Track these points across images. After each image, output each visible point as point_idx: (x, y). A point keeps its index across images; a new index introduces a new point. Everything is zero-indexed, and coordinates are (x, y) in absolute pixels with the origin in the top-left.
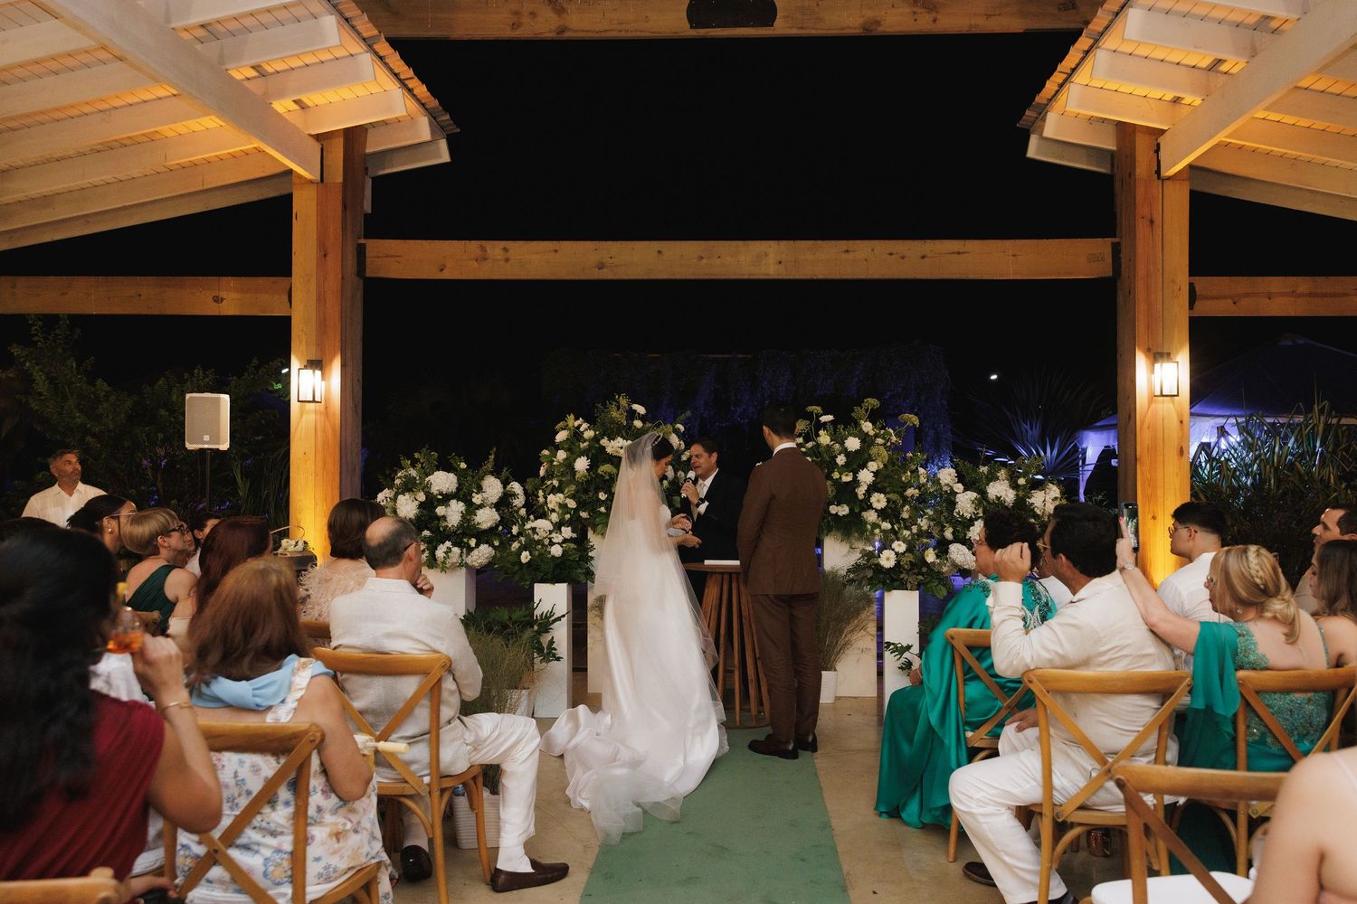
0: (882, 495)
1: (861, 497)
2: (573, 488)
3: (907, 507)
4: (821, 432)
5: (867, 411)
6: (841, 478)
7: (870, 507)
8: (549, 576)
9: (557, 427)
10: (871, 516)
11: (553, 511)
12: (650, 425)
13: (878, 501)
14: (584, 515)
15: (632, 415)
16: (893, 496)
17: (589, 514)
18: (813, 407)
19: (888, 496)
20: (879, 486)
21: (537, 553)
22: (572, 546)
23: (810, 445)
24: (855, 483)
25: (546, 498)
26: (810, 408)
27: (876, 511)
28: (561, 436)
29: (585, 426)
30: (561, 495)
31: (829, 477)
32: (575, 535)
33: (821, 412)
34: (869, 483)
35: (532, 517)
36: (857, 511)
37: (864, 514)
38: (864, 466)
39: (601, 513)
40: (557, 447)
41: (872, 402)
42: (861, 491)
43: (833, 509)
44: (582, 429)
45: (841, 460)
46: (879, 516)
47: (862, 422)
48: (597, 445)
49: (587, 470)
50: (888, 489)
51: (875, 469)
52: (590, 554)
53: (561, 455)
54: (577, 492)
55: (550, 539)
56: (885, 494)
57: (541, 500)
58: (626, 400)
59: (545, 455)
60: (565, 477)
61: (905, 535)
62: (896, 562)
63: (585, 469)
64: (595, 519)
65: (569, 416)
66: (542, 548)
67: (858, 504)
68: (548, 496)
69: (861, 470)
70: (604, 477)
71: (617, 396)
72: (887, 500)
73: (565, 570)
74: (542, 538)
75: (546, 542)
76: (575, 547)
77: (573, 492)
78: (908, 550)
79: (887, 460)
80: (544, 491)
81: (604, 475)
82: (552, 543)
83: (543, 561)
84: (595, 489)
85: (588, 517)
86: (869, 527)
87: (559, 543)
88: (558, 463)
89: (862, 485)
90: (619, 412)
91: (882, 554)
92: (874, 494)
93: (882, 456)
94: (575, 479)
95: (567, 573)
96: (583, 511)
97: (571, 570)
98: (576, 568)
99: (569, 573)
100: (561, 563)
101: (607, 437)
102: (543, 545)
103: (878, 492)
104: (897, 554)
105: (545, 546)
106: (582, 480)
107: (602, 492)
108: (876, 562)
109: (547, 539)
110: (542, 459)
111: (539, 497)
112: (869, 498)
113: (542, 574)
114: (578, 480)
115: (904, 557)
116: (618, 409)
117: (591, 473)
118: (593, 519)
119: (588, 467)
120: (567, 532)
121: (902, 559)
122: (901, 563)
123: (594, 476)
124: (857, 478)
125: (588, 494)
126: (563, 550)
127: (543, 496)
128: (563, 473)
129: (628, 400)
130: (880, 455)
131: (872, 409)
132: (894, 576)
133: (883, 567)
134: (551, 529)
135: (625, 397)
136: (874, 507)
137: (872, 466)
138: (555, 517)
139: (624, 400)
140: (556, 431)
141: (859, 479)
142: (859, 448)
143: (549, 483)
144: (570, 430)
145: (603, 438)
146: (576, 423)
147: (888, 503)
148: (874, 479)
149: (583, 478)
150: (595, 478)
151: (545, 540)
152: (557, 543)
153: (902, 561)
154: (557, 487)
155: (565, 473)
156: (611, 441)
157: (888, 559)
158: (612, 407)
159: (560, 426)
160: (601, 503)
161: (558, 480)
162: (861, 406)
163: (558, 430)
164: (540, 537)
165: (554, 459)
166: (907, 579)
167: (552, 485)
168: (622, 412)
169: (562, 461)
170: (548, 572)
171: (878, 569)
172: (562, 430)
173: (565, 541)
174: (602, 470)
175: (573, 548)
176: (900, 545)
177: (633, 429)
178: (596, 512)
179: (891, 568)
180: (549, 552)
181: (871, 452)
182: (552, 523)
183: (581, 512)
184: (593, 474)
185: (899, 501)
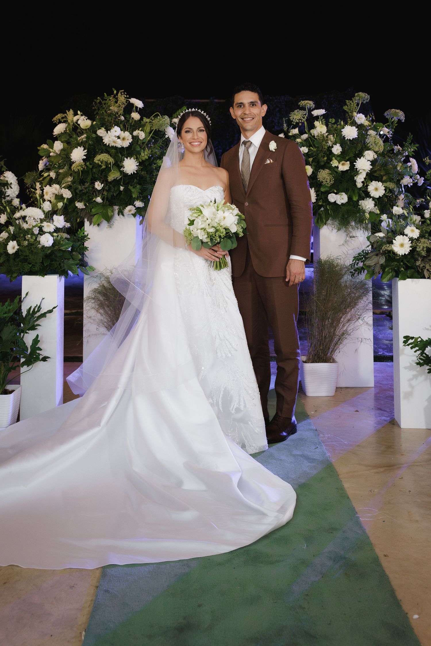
0: (380, 184)
1: (359, 185)
2: (70, 179)
3: (402, 196)
4: (316, 123)
5: (358, 105)
6: (337, 167)
7: (367, 195)
8: (38, 267)
9: (54, 118)
10: (368, 205)
11: (48, 200)
12: (148, 117)
13: (376, 189)
14: (80, 205)
15: (129, 108)
16: (391, 185)
17: (85, 205)
18: (306, 102)
19: (385, 184)
20: (375, 174)
21: (26, 243)
22: (65, 235)
23: (305, 136)
24: (353, 171)
25: (42, 190)
26: (303, 103)
27: (374, 199)
28: (59, 129)
29: (84, 118)
30: (56, 186)
31: (327, 165)
32: (68, 225)
33: (314, 106)
34: (367, 171)
35: (24, 206)
36: (355, 199)
37: (361, 202)
38: (360, 155)
39: (97, 203)
40: (55, 139)
41: (363, 97)
42: (360, 180)
43: (332, 198)
44: (79, 122)
45: (337, 149)
46: (375, 205)
47: (355, 114)
49: (84, 160)
50: (384, 178)
51: (371, 158)
52: (85, 244)
53: (58, 146)
54: (73, 182)
55: (41, 228)
56: (383, 182)
58: (124, 96)
59: (44, 149)
60: (62, 169)
61: (416, 220)
62: (411, 249)
63: (81, 159)
64: (91, 209)
65: (69, 111)
66: (32, 237)
67: (356, 191)
68: (44, 187)
69: (358, 159)
70: (101, 166)
71: (115, 92)
72: (384, 188)
73: (56, 261)
74: (31, 226)
75: (36, 231)
76: (68, 236)
77: (69, 183)
78: (422, 236)
79: (381, 150)
80: (41, 183)
81: (100, 164)
82: (42, 232)
83: (32, 251)
84: (92, 180)
85: (84, 207)
86: (367, 215)
87: (50, 233)
88: (55, 155)
89: (361, 173)
90: (117, 105)
91: (395, 240)
92: (372, 182)
93: (379, 145)
94: (71, 170)
95: (58, 265)
96: (78, 202)
97: (63, 260)
98: (68, 259)
99: (60, 264)
100: (52, 253)
101: (105, 128)
102: (33, 234)
103: (376, 180)
104: (411, 239)
105: (35, 235)
106: (78, 170)
107: (98, 182)
108: (389, 249)
109: (37, 228)
110: (41, 153)
111: (36, 190)
112: (367, 186)
113: (30, 266)
114: (74, 170)
115: (419, 243)
116: (116, 102)
117: (88, 164)
118: (89, 209)
119: (85, 157)
120: (59, 221)
121: (418, 245)
122: (417, 250)
123: (91, 166)
124: (354, 166)
125: (84, 185)
126: (54, 239)
127: (40, 188)
128: (61, 165)
129: (125, 96)
130: (377, 144)
131: (362, 103)
132: (408, 264)
133: (397, 254)
134: (42, 218)
135: (123, 93)
136: (372, 195)
137: (368, 155)
138: (47, 206)
139: (122, 96)
140: (54, 122)
141: (357, 168)
142: (357, 137)
143: (46, 175)
144: (69, 124)
145: (100, 129)
146: (75, 118)
147: (385, 192)
148: (371, 167)
149: (79, 168)
150: (92, 169)
151: (34, 228)
152: (47, 233)
153: (418, 247)
154: (54, 178)
155: (62, 165)
156: (109, 132)
157: (402, 245)
158: (110, 100)
159: (58, 117)
160: (97, 193)
161: (55, 172)
162: (351, 100)
163: (55, 121)
164: (30, 225)
165: (51, 150)
166: (424, 266)
167: (49, 177)
168: (119, 104)
169: (59, 153)
170: (36, 263)
171: (391, 256)
172: (60, 122)
173: (57, 230)
174: (98, 159)
175: (66, 238)
176: (413, 231)
177: (130, 121)
178: (92, 202)
179: (405, 254)
180: (39, 242)
181: (368, 141)
182: (44, 211)
183: (76, 202)
184: (90, 164)
185: (395, 189)
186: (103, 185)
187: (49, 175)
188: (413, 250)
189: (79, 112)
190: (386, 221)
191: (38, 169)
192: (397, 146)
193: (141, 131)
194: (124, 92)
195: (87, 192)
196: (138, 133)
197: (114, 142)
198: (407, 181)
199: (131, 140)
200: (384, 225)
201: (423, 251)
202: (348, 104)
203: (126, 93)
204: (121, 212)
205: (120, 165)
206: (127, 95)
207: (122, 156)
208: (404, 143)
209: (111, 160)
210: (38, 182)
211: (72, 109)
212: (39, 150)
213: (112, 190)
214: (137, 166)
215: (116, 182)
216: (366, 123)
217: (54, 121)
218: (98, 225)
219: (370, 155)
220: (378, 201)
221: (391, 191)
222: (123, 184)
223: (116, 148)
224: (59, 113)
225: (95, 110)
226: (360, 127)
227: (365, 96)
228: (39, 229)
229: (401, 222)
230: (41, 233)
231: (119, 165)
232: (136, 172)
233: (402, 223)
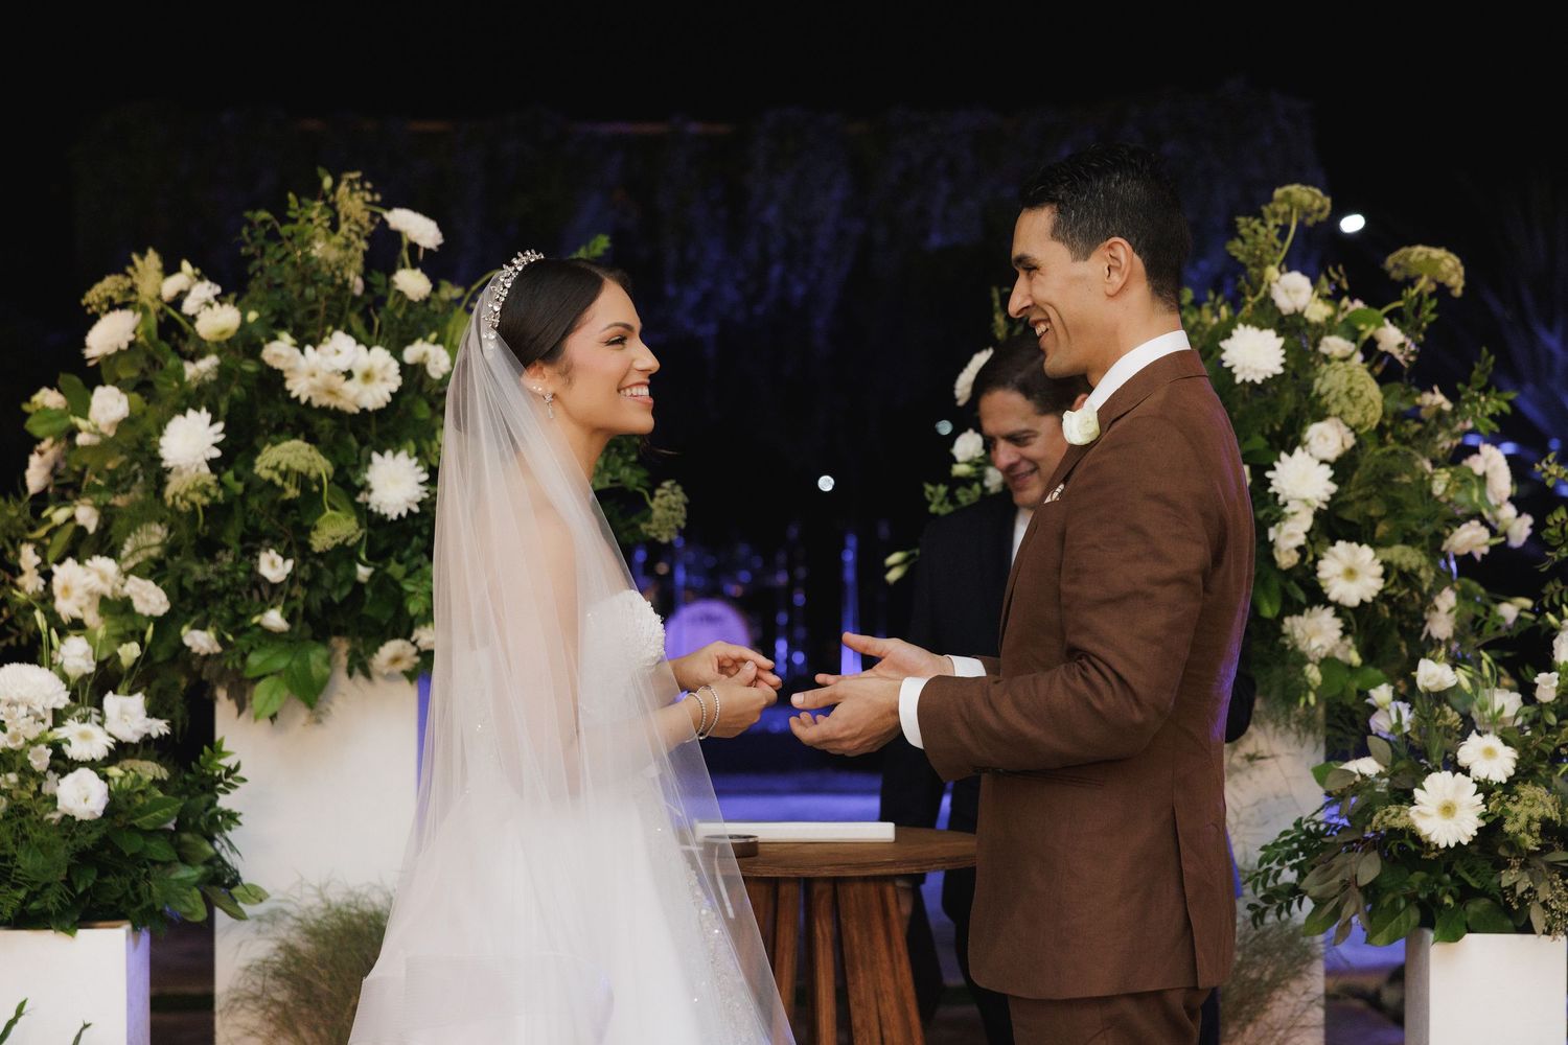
0: (1366, 553)
1: (1286, 558)
2: (156, 536)
5: (1283, 231)
7: (1317, 596)
8: (51, 900)
9: (95, 295)
10: (1317, 633)
11: (78, 625)
12: (457, 292)
13: (1351, 573)
14: (200, 640)
15: (386, 250)
16: (1408, 557)
17: (221, 640)
19: (1387, 554)
20: (1348, 515)
22: (151, 770)
24: (1263, 504)
25: (47, 576)
27: (1340, 610)
28: (108, 335)
29: (206, 290)
30: (103, 564)
32: (159, 727)
34: (1317, 504)
36: (1269, 611)
37: (1293, 625)
38: (1289, 439)
39: (269, 634)
40: (93, 376)
41: (1302, 201)
42: (1289, 537)
44: (189, 307)
46: (1345, 632)
47: (1272, 272)
48: (250, 367)
49: (211, 462)
50: (1382, 529)
51: (1333, 450)
52: (224, 802)
53: (109, 405)
54: (172, 549)
55: (57, 748)
56: (1375, 545)
57: (31, 582)
58: (363, 198)
59: (45, 409)
60: (127, 491)
61: (1501, 711)
62: (1482, 824)
63: (201, 460)
64: (244, 657)
65: (143, 254)
66: (22, 783)
67: (1275, 583)
68: (55, 568)
69: (1283, 456)
70: (282, 490)
71: (328, 182)
72: (1380, 569)
73: (119, 872)
74: (21, 742)
75: (40, 759)
76: (163, 774)
77: (154, 552)
78: (1524, 772)
79: (1374, 416)
80: (41, 549)
81: (279, 481)
82: (63, 764)
83: (25, 837)
84: (243, 539)
85: (218, 649)
86: (1313, 674)
87: (92, 764)
88: (96, 440)
89: (1294, 514)
90: (338, 239)
91: (1423, 788)
92: (1334, 544)
93: (1364, 400)
94: (163, 501)
95: (128, 887)
96: (194, 627)
97: (145, 870)
98: (167, 865)
99: (134, 884)
100: (105, 842)
101: (293, 335)
102: (27, 772)
103: (1349, 540)
104: (1485, 788)
105: (34, 774)
106: (193, 504)
107: (272, 552)
108: (1399, 823)
109: (42, 747)
110: (34, 426)
111: (22, 572)
112: (1317, 559)
113: (22, 894)
114: (174, 504)
115: (1515, 803)
116: (334, 227)
117: (229, 476)
118: (238, 656)
119: (217, 453)
120: (128, 715)
121: (1508, 812)
122: (1508, 828)
123: (239, 487)
124: (1268, 483)
125: (213, 559)
126: (109, 790)
127: (37, 567)
128: (119, 477)
129: (368, 197)
130: (1356, 397)
131: (1300, 225)
132: (1469, 879)
133: (1429, 844)
134: (61, 706)
135: (357, 186)
136: (1333, 596)
137: (1321, 439)
138: (76, 655)
139: (355, 196)
140: (89, 311)
141: (1278, 491)
142: (1280, 370)
143: (60, 515)
144: (145, 310)
145: (274, 338)
146: (171, 286)
147: (1386, 582)
148: (1334, 488)
149: (196, 497)
150: (243, 498)
151: (33, 750)
152: (83, 764)
153: (1510, 819)
154: (91, 529)
155: (124, 480)
156: (309, 349)
157: (1448, 810)
158: (310, 220)
159: (105, 290)
160: (271, 593)
161: (96, 506)
162: (1259, 215)
163: (94, 308)
164: (14, 738)
165: (81, 423)
166: (1529, 890)
167: (71, 526)
168: (347, 239)
169: (111, 434)
170: (47, 885)
171: (1407, 849)
172: (113, 306)
173: (120, 751)
174: (273, 463)
175: (154, 782)
176: (1489, 753)
177: (390, 303)
178: (246, 630)
179: (1459, 844)
180: (54, 799)
181: (1321, 385)
182: (65, 678)
183: (185, 630)
184: (238, 478)
185: (1422, 574)
186: (290, 563)
187: (72, 518)
188: (1492, 830)
189: (186, 266)
190: (1388, 711)
191: (26, 489)
192: (1433, 392)
193: (436, 342)
194: (362, 181)
195: (227, 590)
196: (425, 354)
197: (331, 392)
198: (1470, 538)
199: (394, 382)
200: (1381, 723)
201: (1530, 832)
202: (1244, 231)
203: (368, 185)
204: (360, 665)
205: (358, 482)
206: (372, 192)
207: (363, 442)
208: (1460, 386)
209: (322, 466)
210: (29, 541)
211: (157, 250)
212: (27, 415)
213: (326, 582)
214: (422, 484)
215: (344, 554)
216: (1318, 312)
217: (89, 305)
218: (273, 718)
219: (1327, 438)
220: (1357, 619)
221: (1407, 578)
222: (367, 557)
223: (337, 414)
224: (109, 274)
225: (252, 257)
226: (1290, 327)
227: (1314, 200)
228: (50, 751)
229: (1445, 718)
230: (61, 763)
231: (350, 485)
232: (416, 509)
233: (1448, 722)
